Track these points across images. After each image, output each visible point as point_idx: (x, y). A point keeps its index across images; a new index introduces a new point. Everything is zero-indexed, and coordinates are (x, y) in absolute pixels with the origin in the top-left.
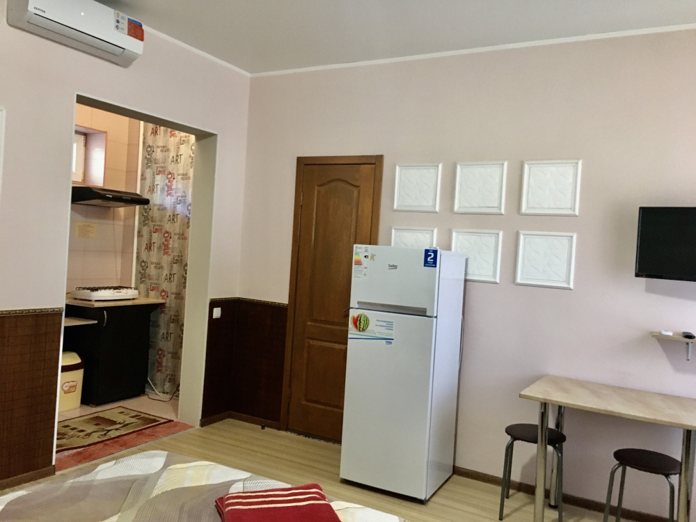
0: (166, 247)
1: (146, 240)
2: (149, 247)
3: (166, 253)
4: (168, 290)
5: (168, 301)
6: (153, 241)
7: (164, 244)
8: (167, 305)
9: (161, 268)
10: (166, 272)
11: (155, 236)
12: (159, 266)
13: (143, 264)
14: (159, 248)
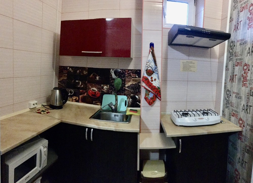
0: (245, 78)
1: (230, 73)
2: (232, 79)
3: (244, 85)
4: (244, 119)
5: (244, 129)
6: (235, 74)
7: (243, 76)
8: (244, 133)
9: (240, 98)
10: (243, 102)
11: (237, 68)
12: (238, 96)
13: (228, 93)
14: (240, 79)
